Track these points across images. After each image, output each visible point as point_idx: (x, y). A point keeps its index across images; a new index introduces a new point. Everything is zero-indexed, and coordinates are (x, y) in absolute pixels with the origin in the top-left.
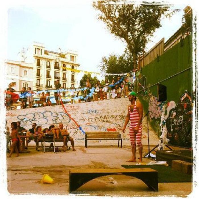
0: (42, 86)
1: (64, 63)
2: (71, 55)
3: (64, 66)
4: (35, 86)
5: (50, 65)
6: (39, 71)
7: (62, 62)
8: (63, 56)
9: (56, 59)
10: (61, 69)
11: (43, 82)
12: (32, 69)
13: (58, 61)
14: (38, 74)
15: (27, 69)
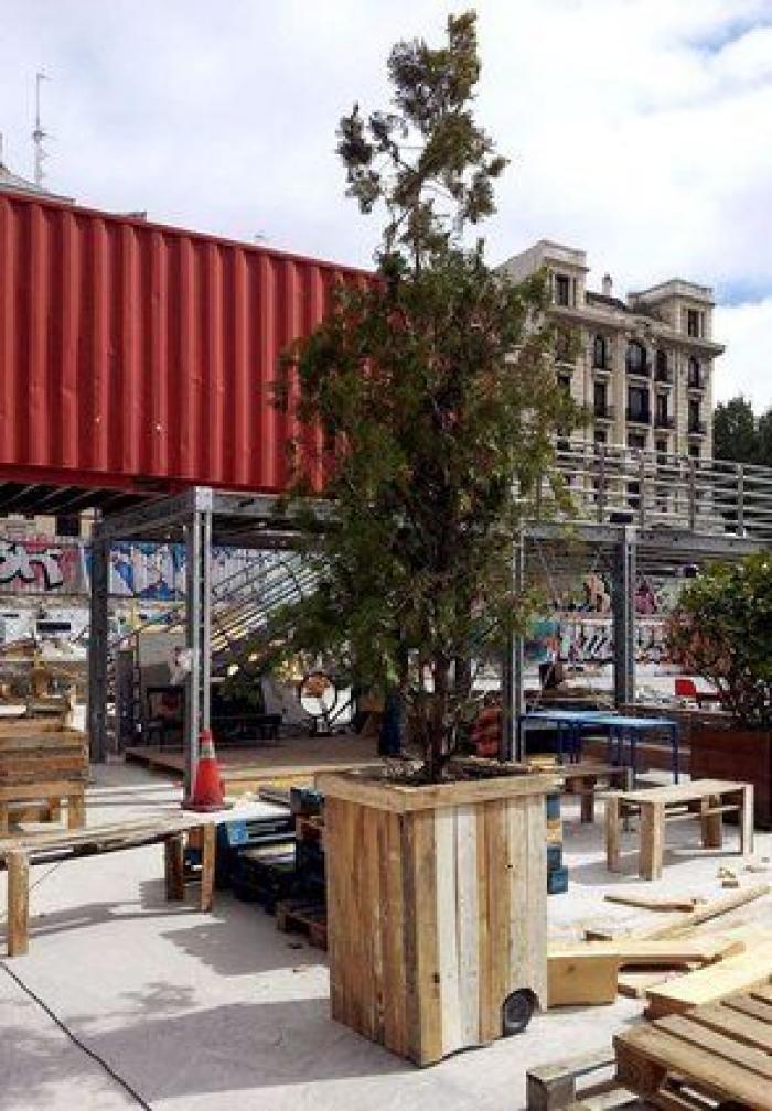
1: (664, 345)
3: (662, 359)
7: (656, 339)
10: (653, 372)
13: (640, 334)
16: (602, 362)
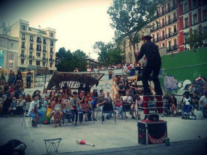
0: (26, 57)
1: (45, 38)
2: (51, 32)
3: (45, 40)
4: (20, 56)
5: (33, 39)
6: (23, 44)
7: (43, 37)
8: (44, 33)
9: (38, 35)
10: (42, 43)
11: (27, 53)
12: (18, 42)
13: (39, 36)
14: (23, 47)
15: (13, 42)
16: (31, 40)
